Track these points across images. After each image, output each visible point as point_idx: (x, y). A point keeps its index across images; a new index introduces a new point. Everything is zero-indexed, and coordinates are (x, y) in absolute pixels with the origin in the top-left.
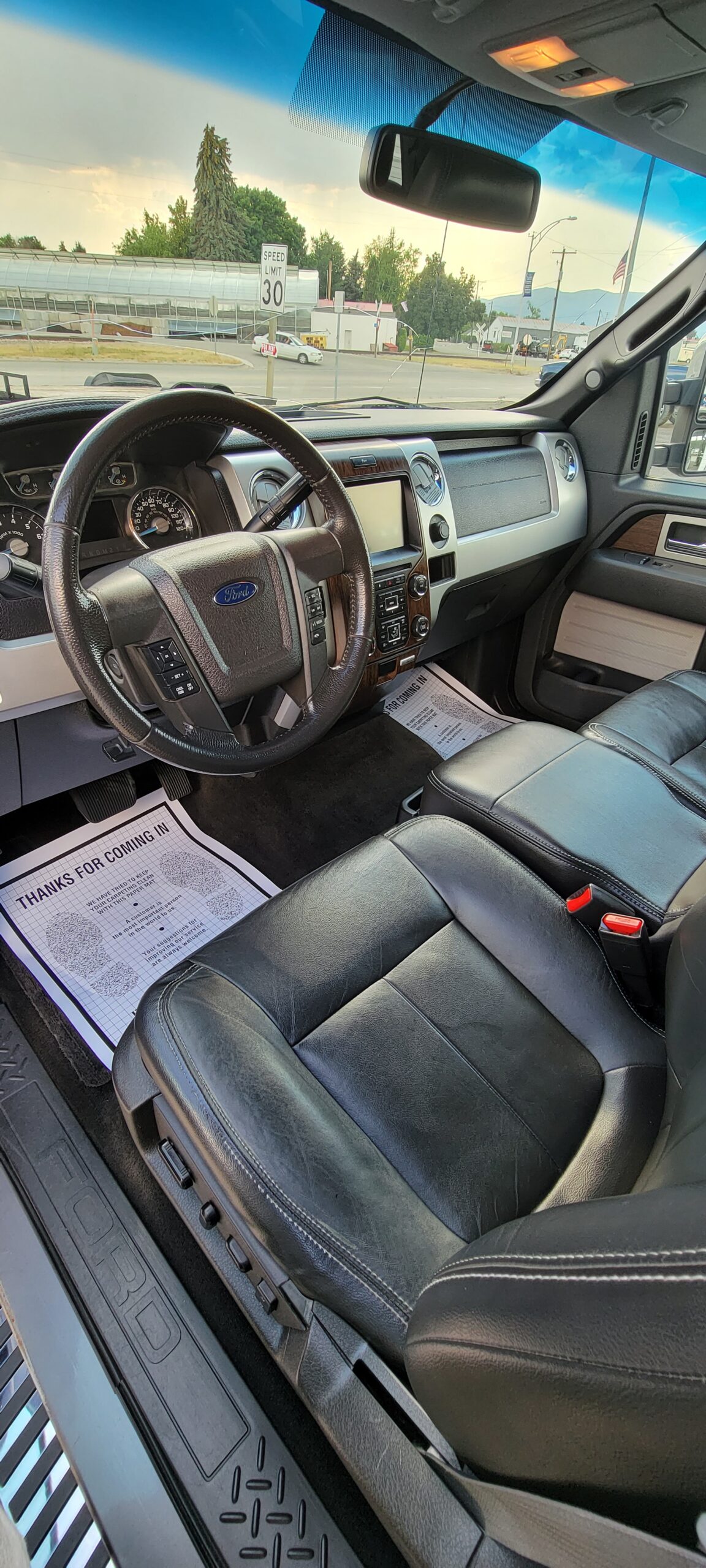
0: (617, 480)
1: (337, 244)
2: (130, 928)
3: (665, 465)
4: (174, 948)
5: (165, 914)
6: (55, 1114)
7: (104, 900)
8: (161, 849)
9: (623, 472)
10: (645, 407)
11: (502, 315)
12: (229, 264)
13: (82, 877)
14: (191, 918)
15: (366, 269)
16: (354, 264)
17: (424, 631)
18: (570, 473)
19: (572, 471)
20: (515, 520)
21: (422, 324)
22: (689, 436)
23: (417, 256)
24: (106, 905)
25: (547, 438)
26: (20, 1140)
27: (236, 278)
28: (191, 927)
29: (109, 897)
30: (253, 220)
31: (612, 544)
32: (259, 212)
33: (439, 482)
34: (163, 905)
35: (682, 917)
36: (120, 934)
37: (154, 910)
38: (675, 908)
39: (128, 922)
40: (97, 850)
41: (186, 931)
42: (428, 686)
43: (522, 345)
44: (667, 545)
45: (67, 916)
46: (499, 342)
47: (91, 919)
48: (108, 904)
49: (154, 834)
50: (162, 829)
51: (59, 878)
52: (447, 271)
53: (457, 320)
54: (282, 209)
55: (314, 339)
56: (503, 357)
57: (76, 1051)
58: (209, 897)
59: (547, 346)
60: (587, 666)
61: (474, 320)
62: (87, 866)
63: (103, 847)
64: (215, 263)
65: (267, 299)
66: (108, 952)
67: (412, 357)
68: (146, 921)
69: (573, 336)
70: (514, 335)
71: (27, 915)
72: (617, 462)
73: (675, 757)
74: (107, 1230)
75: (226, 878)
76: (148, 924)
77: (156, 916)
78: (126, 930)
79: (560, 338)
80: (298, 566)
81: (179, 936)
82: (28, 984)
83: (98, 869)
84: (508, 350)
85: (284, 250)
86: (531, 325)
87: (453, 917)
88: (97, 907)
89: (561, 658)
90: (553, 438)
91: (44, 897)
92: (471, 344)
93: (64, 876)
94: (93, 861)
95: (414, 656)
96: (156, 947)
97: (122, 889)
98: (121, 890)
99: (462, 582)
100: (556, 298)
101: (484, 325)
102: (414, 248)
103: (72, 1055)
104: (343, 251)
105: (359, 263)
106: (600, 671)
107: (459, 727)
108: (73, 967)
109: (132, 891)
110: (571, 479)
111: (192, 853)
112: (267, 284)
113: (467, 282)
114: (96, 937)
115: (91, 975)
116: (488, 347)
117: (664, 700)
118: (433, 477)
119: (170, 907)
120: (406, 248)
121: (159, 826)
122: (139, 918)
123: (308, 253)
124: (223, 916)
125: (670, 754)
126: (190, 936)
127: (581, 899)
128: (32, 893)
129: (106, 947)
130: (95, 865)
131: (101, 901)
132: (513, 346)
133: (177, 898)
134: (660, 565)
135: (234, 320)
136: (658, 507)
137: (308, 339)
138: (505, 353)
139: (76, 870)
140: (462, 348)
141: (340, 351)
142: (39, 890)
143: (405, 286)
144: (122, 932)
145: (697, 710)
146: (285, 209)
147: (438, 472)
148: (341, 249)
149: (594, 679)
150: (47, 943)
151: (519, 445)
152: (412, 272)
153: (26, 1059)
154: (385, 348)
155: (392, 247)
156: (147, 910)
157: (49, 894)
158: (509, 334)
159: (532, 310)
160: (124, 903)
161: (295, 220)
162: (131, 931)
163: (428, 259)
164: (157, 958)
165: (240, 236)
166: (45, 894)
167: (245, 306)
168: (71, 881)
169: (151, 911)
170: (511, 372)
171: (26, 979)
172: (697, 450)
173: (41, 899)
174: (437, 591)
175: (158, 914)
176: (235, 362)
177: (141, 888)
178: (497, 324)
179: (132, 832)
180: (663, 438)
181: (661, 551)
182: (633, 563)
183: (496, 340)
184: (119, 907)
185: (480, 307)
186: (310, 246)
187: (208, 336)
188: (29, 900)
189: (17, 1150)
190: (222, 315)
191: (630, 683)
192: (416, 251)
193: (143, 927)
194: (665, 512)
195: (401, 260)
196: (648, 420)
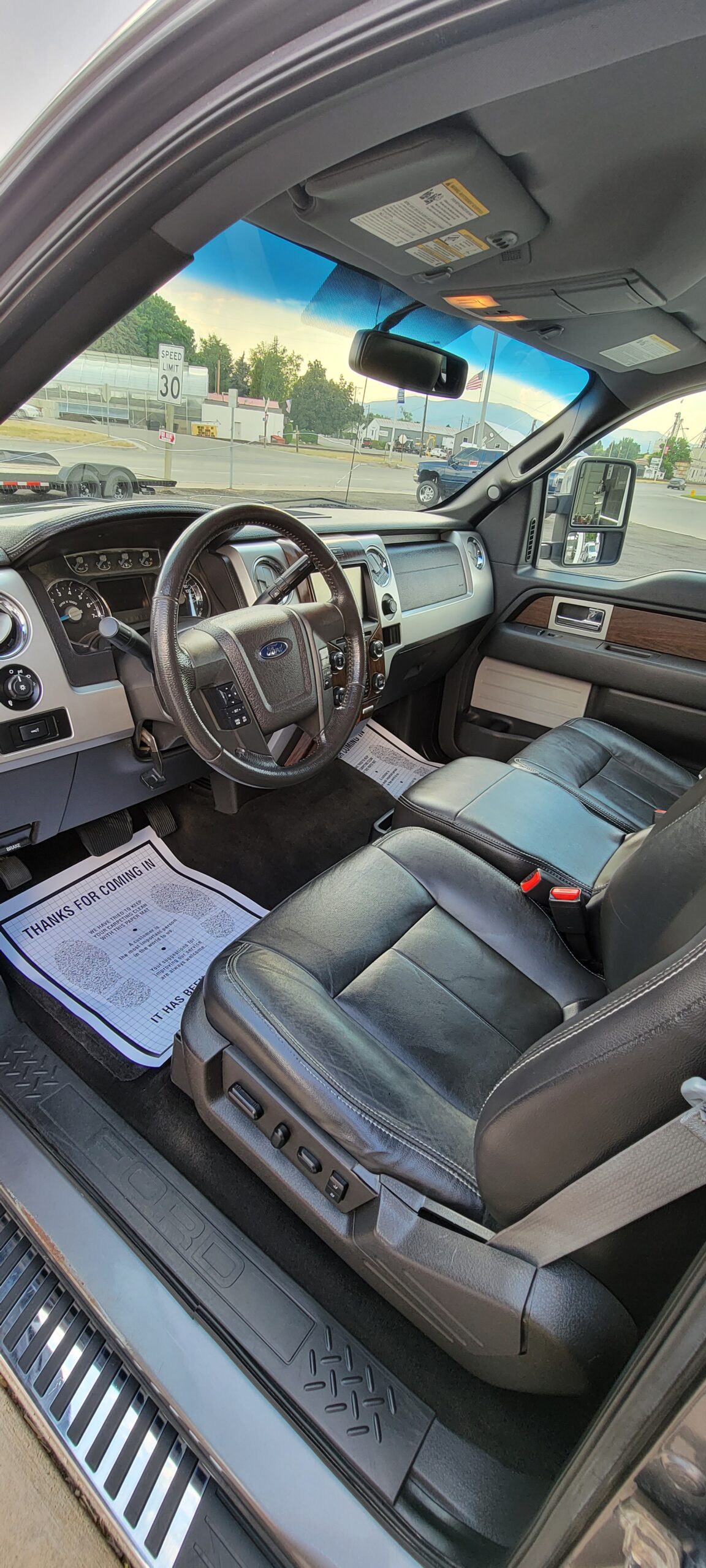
0: (516, 569)
1: (224, 346)
2: (134, 950)
3: (549, 558)
4: (178, 963)
5: (165, 936)
6: (94, 1109)
7: (104, 927)
8: (150, 882)
9: (520, 563)
10: (533, 515)
11: (378, 416)
12: (120, 356)
13: (81, 909)
14: (189, 938)
15: (252, 369)
16: (241, 363)
17: (382, 685)
18: (479, 563)
19: (480, 561)
20: (441, 599)
21: (306, 420)
22: (566, 536)
23: (299, 362)
24: (107, 932)
25: (461, 535)
26: (65, 1132)
27: (128, 369)
28: (190, 945)
29: (109, 925)
30: (144, 319)
31: (514, 619)
32: (149, 313)
33: (386, 569)
34: (161, 929)
35: (605, 890)
36: (126, 955)
37: (153, 933)
38: (598, 885)
39: (130, 944)
40: (92, 884)
41: (187, 949)
42: (366, 738)
43: (397, 443)
44: (557, 620)
45: (71, 943)
46: (377, 439)
47: (95, 944)
48: (109, 931)
49: (142, 869)
50: (149, 864)
51: (60, 911)
52: (328, 377)
53: (339, 419)
54: (171, 312)
55: (205, 428)
56: (382, 452)
57: (105, 1054)
58: (203, 919)
59: (419, 444)
60: (499, 718)
61: (354, 420)
62: (84, 899)
63: (97, 882)
64: (106, 354)
65: (164, 392)
66: (117, 971)
67: (299, 449)
68: (148, 943)
69: (440, 437)
70: (390, 434)
71: (35, 944)
72: (515, 555)
73: (581, 783)
74: (162, 1193)
75: (215, 903)
76: (150, 946)
77: (156, 938)
78: (130, 952)
79: (430, 437)
80: (313, 629)
81: (181, 954)
82: (47, 1002)
83: (95, 901)
84: (386, 447)
85: (181, 350)
86: (404, 426)
87: (435, 904)
88: (98, 934)
89: (478, 713)
90: (465, 536)
91: (48, 928)
92: (352, 440)
93: (64, 909)
94: (89, 894)
95: (372, 706)
96: (162, 963)
97: (120, 917)
98: (118, 919)
99: (406, 647)
100: (426, 406)
101: (364, 425)
102: (296, 354)
103: (102, 1057)
104: (230, 352)
105: (245, 363)
106: (510, 722)
107: (396, 773)
108: (87, 986)
109: (129, 918)
110: (480, 567)
111: (179, 884)
112: (164, 379)
113: (346, 387)
114: (104, 958)
115: (105, 991)
116: (367, 443)
117: (567, 740)
118: (382, 565)
119: (167, 930)
120: (289, 353)
121: (146, 862)
122: (141, 941)
123: (197, 351)
124: (218, 934)
125: (577, 780)
126: (191, 953)
127: (532, 880)
128: (36, 924)
129: (115, 967)
130: (92, 898)
131: (102, 929)
132: (390, 443)
133: (172, 923)
134: (553, 635)
135: (125, 406)
136: (547, 591)
137: (199, 427)
138: (384, 449)
139: (75, 902)
140: (344, 443)
141: (235, 441)
142: (42, 921)
143: (289, 386)
144: (127, 953)
145: (594, 749)
146: (175, 312)
147: (385, 562)
148: (229, 350)
149: (505, 729)
150: (57, 967)
151: (439, 541)
152: (295, 375)
153: (56, 1067)
154: (273, 439)
155: (276, 351)
156: (147, 934)
157: (52, 925)
158: (385, 433)
159: (405, 413)
160: (124, 929)
161: (184, 322)
162: (135, 952)
163: (310, 365)
164: (165, 973)
165: (131, 333)
166: (48, 925)
167: (137, 395)
168: (71, 913)
169: (151, 934)
170: (389, 466)
171: (44, 999)
172: (571, 547)
173: (46, 929)
174: (390, 653)
175: (158, 936)
176: (128, 445)
177: (137, 916)
178: (374, 423)
179: (122, 867)
180: (547, 536)
181: (552, 625)
182: (530, 633)
183: (374, 438)
184: (119, 932)
185: (358, 410)
186: (199, 346)
187: (99, 419)
188: (35, 930)
189: (64, 1141)
190: (113, 401)
191: (536, 731)
192: (298, 357)
193: (146, 948)
194: (554, 595)
195: (285, 364)
196: (536, 525)
